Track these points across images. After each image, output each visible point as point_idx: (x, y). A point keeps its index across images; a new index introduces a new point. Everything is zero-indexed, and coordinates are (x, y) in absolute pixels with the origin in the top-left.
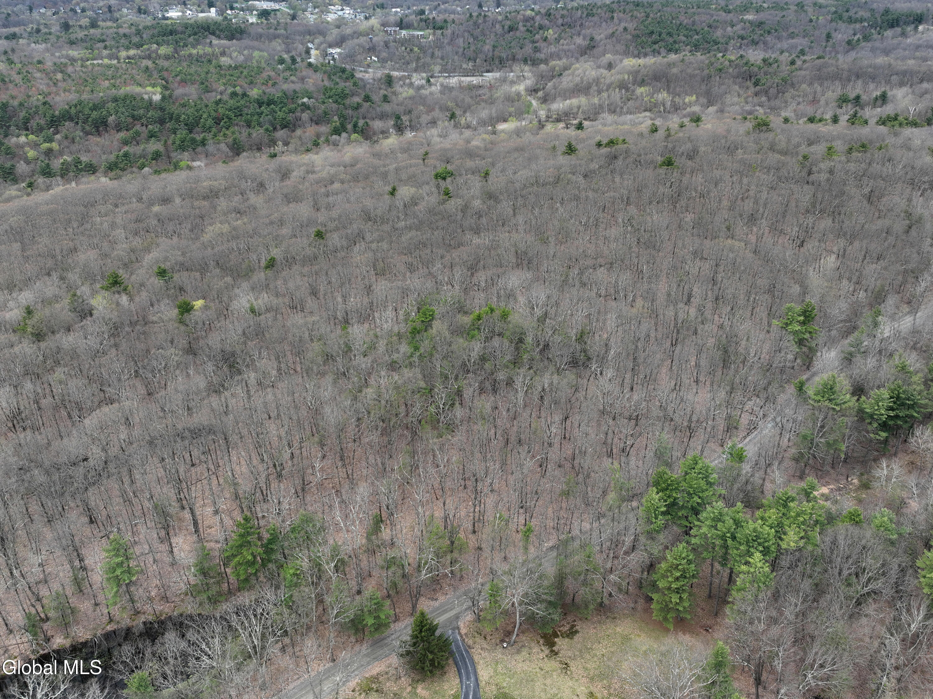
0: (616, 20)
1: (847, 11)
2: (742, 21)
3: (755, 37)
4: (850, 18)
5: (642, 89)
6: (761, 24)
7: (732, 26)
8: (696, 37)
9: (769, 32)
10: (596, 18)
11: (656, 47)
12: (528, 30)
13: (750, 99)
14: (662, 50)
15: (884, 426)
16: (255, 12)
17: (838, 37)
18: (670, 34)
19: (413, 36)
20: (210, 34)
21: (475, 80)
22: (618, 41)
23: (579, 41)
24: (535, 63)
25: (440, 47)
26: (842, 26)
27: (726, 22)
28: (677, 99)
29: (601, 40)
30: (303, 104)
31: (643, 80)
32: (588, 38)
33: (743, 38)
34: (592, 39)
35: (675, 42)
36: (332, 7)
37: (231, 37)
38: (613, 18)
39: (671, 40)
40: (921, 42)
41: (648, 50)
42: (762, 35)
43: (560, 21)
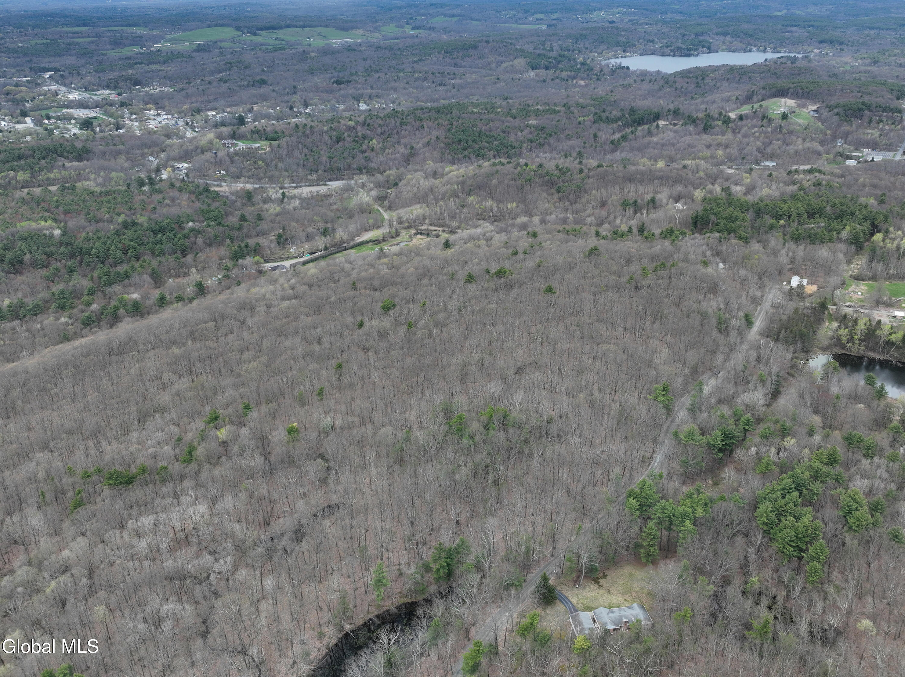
0: (426, 128)
1: (604, 111)
2: (527, 126)
3: (541, 140)
4: (607, 117)
5: (472, 198)
6: (543, 129)
7: (522, 131)
8: (495, 143)
9: (551, 135)
10: (409, 127)
11: (466, 153)
12: (354, 141)
13: (557, 204)
14: (472, 156)
15: (720, 450)
16: (73, 121)
17: (603, 136)
18: (474, 141)
19: (251, 148)
20: (59, 155)
21: (322, 190)
22: (434, 149)
23: (401, 149)
24: (370, 172)
25: (281, 159)
26: (603, 126)
27: (516, 127)
28: (501, 206)
29: (420, 149)
30: (192, 230)
31: (470, 190)
32: (408, 147)
33: (532, 142)
34: (412, 148)
35: (480, 148)
36: (147, 112)
37: (80, 159)
38: (423, 126)
39: (477, 147)
40: (664, 141)
41: (460, 156)
42: (545, 138)
43: (379, 131)
